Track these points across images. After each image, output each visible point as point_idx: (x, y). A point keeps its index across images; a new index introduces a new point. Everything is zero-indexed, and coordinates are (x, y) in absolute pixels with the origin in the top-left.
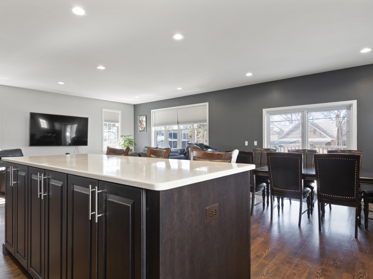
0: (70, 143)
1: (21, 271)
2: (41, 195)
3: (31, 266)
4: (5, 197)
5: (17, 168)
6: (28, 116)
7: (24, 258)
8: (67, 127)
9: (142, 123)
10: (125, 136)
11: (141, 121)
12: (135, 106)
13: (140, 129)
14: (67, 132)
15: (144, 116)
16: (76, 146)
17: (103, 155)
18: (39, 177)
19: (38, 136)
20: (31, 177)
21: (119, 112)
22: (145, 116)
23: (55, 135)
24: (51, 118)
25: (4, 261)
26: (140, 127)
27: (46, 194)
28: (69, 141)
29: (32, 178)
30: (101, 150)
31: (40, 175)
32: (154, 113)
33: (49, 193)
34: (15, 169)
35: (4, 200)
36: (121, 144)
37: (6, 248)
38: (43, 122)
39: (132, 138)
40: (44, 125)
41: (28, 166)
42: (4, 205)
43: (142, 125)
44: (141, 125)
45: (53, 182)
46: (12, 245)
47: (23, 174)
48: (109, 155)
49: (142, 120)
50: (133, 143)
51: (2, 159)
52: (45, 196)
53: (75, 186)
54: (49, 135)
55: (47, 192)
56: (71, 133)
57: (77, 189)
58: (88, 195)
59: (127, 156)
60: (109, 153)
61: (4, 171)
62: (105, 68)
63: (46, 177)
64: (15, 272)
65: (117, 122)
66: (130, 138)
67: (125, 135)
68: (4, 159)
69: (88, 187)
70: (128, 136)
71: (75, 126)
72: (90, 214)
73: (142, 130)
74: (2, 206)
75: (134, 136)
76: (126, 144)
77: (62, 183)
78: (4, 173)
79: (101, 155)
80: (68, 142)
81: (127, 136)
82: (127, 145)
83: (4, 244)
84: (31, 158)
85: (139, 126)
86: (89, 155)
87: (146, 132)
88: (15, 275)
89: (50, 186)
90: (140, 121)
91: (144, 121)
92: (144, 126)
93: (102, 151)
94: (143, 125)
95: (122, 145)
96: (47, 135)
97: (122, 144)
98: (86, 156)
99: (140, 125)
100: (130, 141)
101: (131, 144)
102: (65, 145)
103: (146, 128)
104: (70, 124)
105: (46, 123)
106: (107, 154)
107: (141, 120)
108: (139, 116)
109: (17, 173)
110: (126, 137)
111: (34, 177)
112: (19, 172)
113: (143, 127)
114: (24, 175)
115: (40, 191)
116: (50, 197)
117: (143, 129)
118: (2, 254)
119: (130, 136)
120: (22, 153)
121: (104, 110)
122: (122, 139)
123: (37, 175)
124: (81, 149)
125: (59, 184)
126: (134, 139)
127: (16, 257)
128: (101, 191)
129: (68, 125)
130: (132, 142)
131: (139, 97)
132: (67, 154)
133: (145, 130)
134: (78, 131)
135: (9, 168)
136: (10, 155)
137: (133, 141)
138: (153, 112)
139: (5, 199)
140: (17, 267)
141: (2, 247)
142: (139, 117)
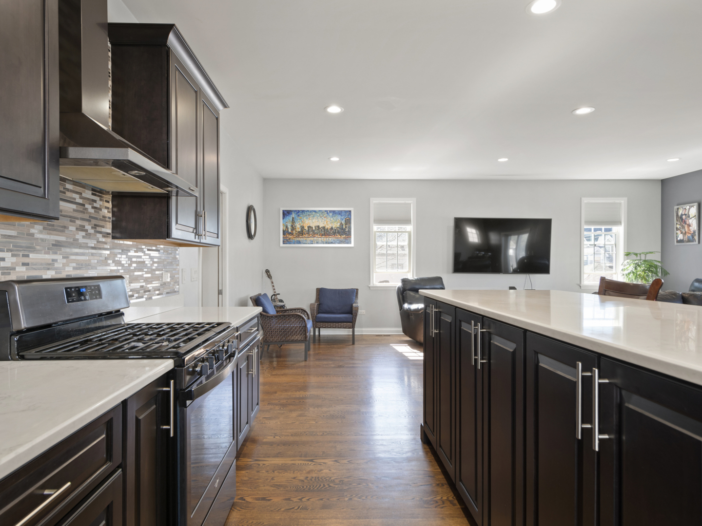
0: (515, 268)
1: (445, 480)
2: (476, 360)
3: (461, 480)
4: (423, 349)
5: (439, 308)
6: (452, 224)
7: (450, 461)
8: (510, 240)
9: (685, 223)
10: (636, 254)
11: (684, 217)
12: (665, 183)
13: (681, 237)
14: (510, 248)
15: (692, 204)
16: (528, 275)
17: (582, 294)
18: (474, 329)
19: (464, 258)
20: (460, 326)
21: (622, 202)
22: (696, 204)
23: (490, 254)
24: (485, 225)
25: (423, 452)
26: (679, 232)
27: (485, 361)
28: (513, 264)
29: (462, 328)
30: (579, 283)
31: (476, 325)
33: (489, 360)
34: (437, 310)
35: (422, 354)
36: (626, 272)
37: (424, 431)
38: (472, 233)
39: (656, 257)
40: (473, 238)
41: (456, 307)
42: (422, 362)
43: (686, 226)
44: (684, 227)
45: (497, 341)
46: (432, 431)
47: (448, 319)
48: (605, 295)
49: (685, 215)
50: (659, 270)
51: (420, 292)
52: (482, 364)
53: (541, 357)
54: (481, 255)
55: (486, 357)
56: (516, 249)
57: (545, 363)
58: (574, 384)
59: (654, 302)
60: (605, 291)
61: (421, 309)
62: (593, 109)
63: (485, 330)
64: (437, 477)
65: (617, 223)
66: (649, 257)
67: (636, 252)
68: (423, 292)
69: (575, 367)
70: (646, 254)
71: (525, 237)
72: (580, 426)
73: (686, 238)
74: (418, 362)
75: (660, 254)
76: (638, 273)
77: (514, 346)
78: (420, 312)
79: (579, 293)
80: (512, 266)
81: (643, 253)
82: (643, 274)
83: (423, 424)
84: (456, 292)
85: (677, 229)
86: (552, 292)
87: (699, 242)
88: (438, 483)
89: (492, 347)
90: (681, 217)
91: (691, 217)
92: (691, 228)
93: (580, 286)
94: (689, 225)
95: (629, 274)
96: (478, 254)
97: (629, 271)
98: (546, 293)
99: (678, 226)
100: (651, 266)
101: (652, 272)
102: (507, 272)
103: (697, 234)
104: (514, 235)
105: (477, 233)
106: (599, 293)
107: (682, 215)
108: (678, 205)
109: (440, 316)
110: (639, 255)
111: (465, 327)
112: (442, 314)
113: (689, 230)
114: (450, 321)
115: (476, 354)
116: (492, 367)
117: (688, 237)
118: (420, 440)
119: (650, 253)
120: (442, 284)
121: (585, 200)
122: (628, 261)
123: (470, 324)
124: (538, 279)
125: (510, 347)
126: (660, 261)
127: (438, 452)
128: (607, 381)
129: (511, 235)
130: (656, 267)
131: (678, 159)
132: (511, 288)
133: (696, 238)
134: (530, 247)
135: (429, 307)
136: (427, 286)
137: (659, 264)
139: (424, 352)
140: (440, 470)
141: (420, 427)
142: (676, 207)
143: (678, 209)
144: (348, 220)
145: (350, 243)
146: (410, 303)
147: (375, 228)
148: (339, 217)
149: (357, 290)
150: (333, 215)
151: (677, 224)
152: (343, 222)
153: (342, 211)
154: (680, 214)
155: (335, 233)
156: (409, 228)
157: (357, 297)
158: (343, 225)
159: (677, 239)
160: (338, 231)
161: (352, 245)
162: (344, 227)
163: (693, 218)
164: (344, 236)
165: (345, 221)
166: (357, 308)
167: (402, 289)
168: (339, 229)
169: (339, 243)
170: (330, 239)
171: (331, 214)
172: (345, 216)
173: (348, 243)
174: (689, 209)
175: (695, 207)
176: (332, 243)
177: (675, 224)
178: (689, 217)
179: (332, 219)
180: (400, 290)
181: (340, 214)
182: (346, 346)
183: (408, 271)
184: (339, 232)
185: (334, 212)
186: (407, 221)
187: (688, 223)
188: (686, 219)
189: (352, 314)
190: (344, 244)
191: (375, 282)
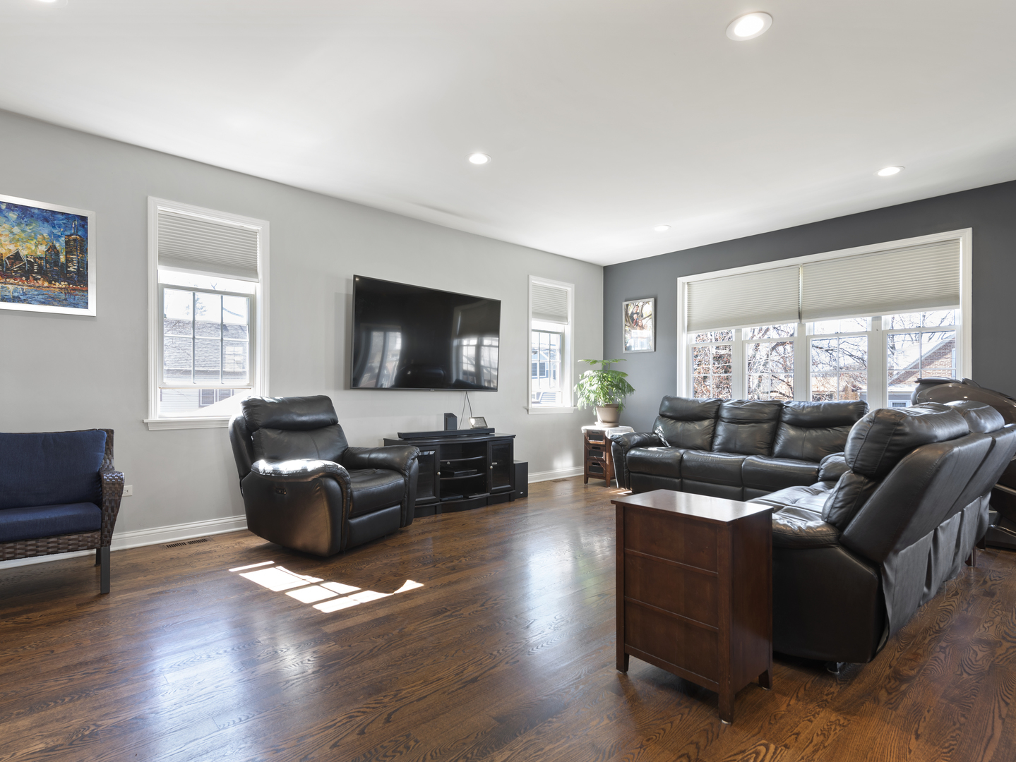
9: (637, 324)
10: (595, 362)
11: (635, 316)
12: (609, 272)
13: (630, 342)
15: (647, 300)
16: (465, 393)
21: (569, 289)
22: (652, 300)
26: (628, 336)
32: (686, 286)
43: (638, 328)
44: (635, 330)
49: (637, 313)
65: (564, 318)
85: (626, 333)
87: (655, 350)
90: (632, 317)
91: (644, 316)
93: (528, 410)
94: (642, 328)
99: (628, 329)
100: (616, 379)
103: (653, 338)
107: (633, 314)
108: (626, 301)
113: (642, 333)
121: (535, 281)
131: (667, 228)
133: (652, 343)
137: (624, 378)
138: (684, 284)
143: (627, 305)
144: (75, 240)
145: (85, 305)
146: (274, 459)
147: (167, 275)
148: (45, 230)
149: (110, 432)
150: (19, 217)
151: (626, 325)
152: (60, 245)
153: (53, 213)
154: (630, 312)
155: (31, 271)
156: (252, 286)
157: (111, 453)
158: (57, 254)
159: (625, 345)
160: (40, 267)
161: (92, 310)
162: (62, 259)
163: (648, 318)
164: (63, 284)
165: (67, 243)
166: (119, 485)
167: (244, 427)
168: (43, 262)
169: (43, 303)
170: (11, 287)
171: (13, 216)
172: (66, 228)
173: (75, 306)
174: (643, 306)
175: (651, 303)
176: (15, 299)
177: (624, 325)
178: (642, 316)
179: (16, 230)
180: (241, 428)
181: (46, 220)
182: (80, 605)
183: (249, 385)
184: (42, 271)
185: (24, 210)
186: (248, 270)
187: (640, 324)
188: (638, 318)
189: (99, 503)
190: (64, 306)
191: (162, 410)
